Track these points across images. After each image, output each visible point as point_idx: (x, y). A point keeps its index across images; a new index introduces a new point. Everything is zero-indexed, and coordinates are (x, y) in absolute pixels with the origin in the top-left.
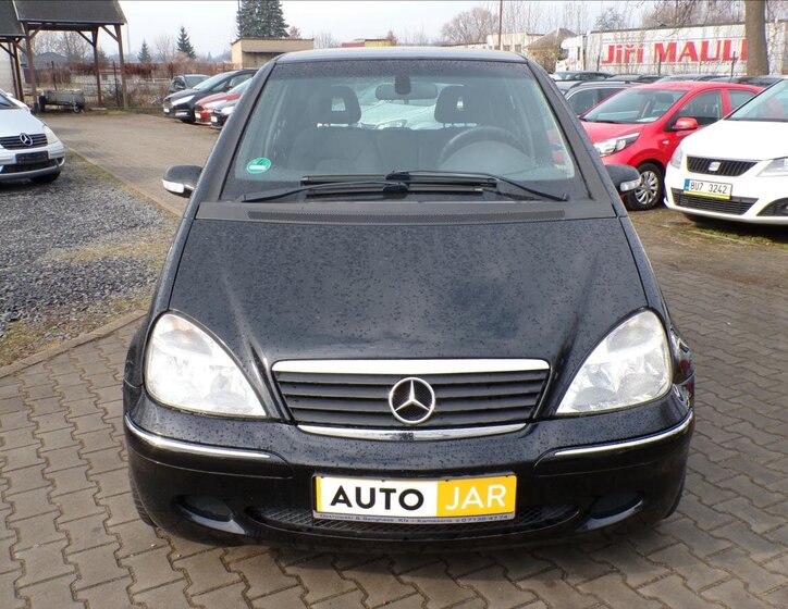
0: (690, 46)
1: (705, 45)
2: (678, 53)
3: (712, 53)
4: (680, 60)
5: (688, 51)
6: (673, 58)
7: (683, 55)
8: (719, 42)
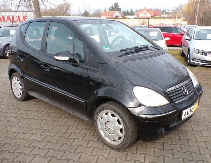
0: (8, 17)
1: (13, 17)
2: (6, 19)
3: (15, 19)
4: (6, 21)
5: (8, 19)
6: (4, 21)
7: (7, 20)
8: (17, 17)
